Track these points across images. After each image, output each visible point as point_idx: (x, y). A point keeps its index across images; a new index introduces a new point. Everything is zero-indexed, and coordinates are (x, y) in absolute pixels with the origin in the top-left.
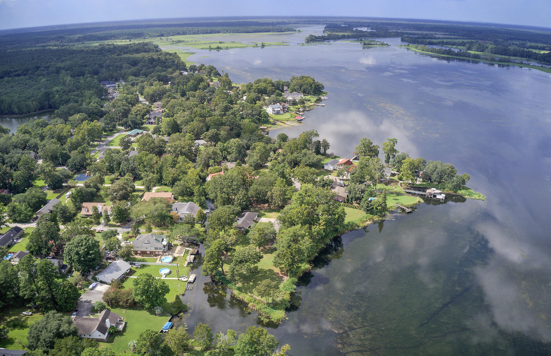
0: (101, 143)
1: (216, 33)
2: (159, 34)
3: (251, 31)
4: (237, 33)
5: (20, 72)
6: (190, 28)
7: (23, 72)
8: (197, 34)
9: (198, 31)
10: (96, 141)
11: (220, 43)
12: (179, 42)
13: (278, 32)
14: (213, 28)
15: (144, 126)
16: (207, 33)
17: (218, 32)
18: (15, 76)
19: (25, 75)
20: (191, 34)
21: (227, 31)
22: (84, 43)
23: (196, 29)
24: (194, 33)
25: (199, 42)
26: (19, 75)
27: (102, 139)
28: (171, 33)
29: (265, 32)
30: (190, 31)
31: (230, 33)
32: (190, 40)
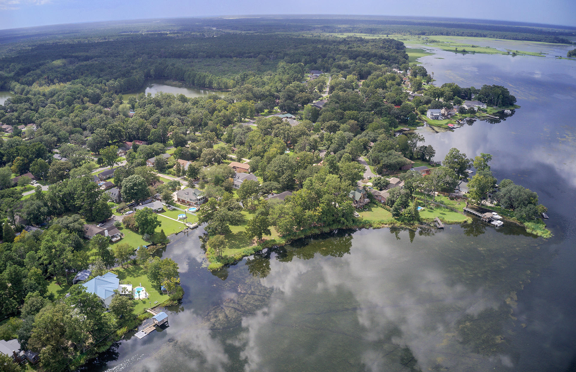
0: (251, 121)
1: (481, 36)
2: (420, 32)
3: (520, 38)
4: (504, 38)
5: (252, 54)
6: (456, 30)
7: (255, 55)
8: (462, 36)
9: (463, 33)
10: (248, 118)
11: (472, 47)
12: (433, 41)
13: (550, 42)
14: (480, 32)
15: (299, 112)
16: (472, 36)
17: (485, 36)
18: (247, 57)
19: (255, 57)
20: (454, 35)
21: (494, 36)
22: (343, 34)
23: (461, 30)
24: (458, 35)
25: (451, 44)
26: (251, 57)
27: (254, 117)
28: (434, 33)
29: (536, 41)
30: (454, 32)
31: (497, 38)
32: (445, 41)
